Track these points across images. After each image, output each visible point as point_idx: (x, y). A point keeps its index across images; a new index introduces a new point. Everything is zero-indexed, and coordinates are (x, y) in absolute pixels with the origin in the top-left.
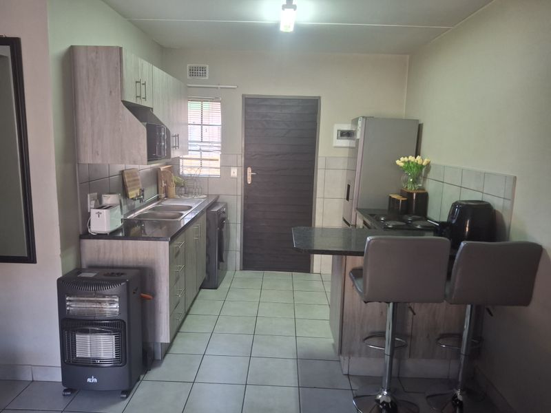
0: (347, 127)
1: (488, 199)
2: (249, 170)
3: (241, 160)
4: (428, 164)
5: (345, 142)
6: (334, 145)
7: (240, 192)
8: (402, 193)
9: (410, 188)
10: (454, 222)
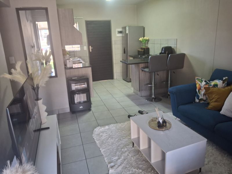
0: (120, 30)
1: (169, 45)
2: (90, 47)
3: (87, 44)
4: (149, 39)
5: (120, 35)
6: (117, 36)
7: (88, 55)
8: (142, 49)
9: (144, 47)
10: (163, 52)
